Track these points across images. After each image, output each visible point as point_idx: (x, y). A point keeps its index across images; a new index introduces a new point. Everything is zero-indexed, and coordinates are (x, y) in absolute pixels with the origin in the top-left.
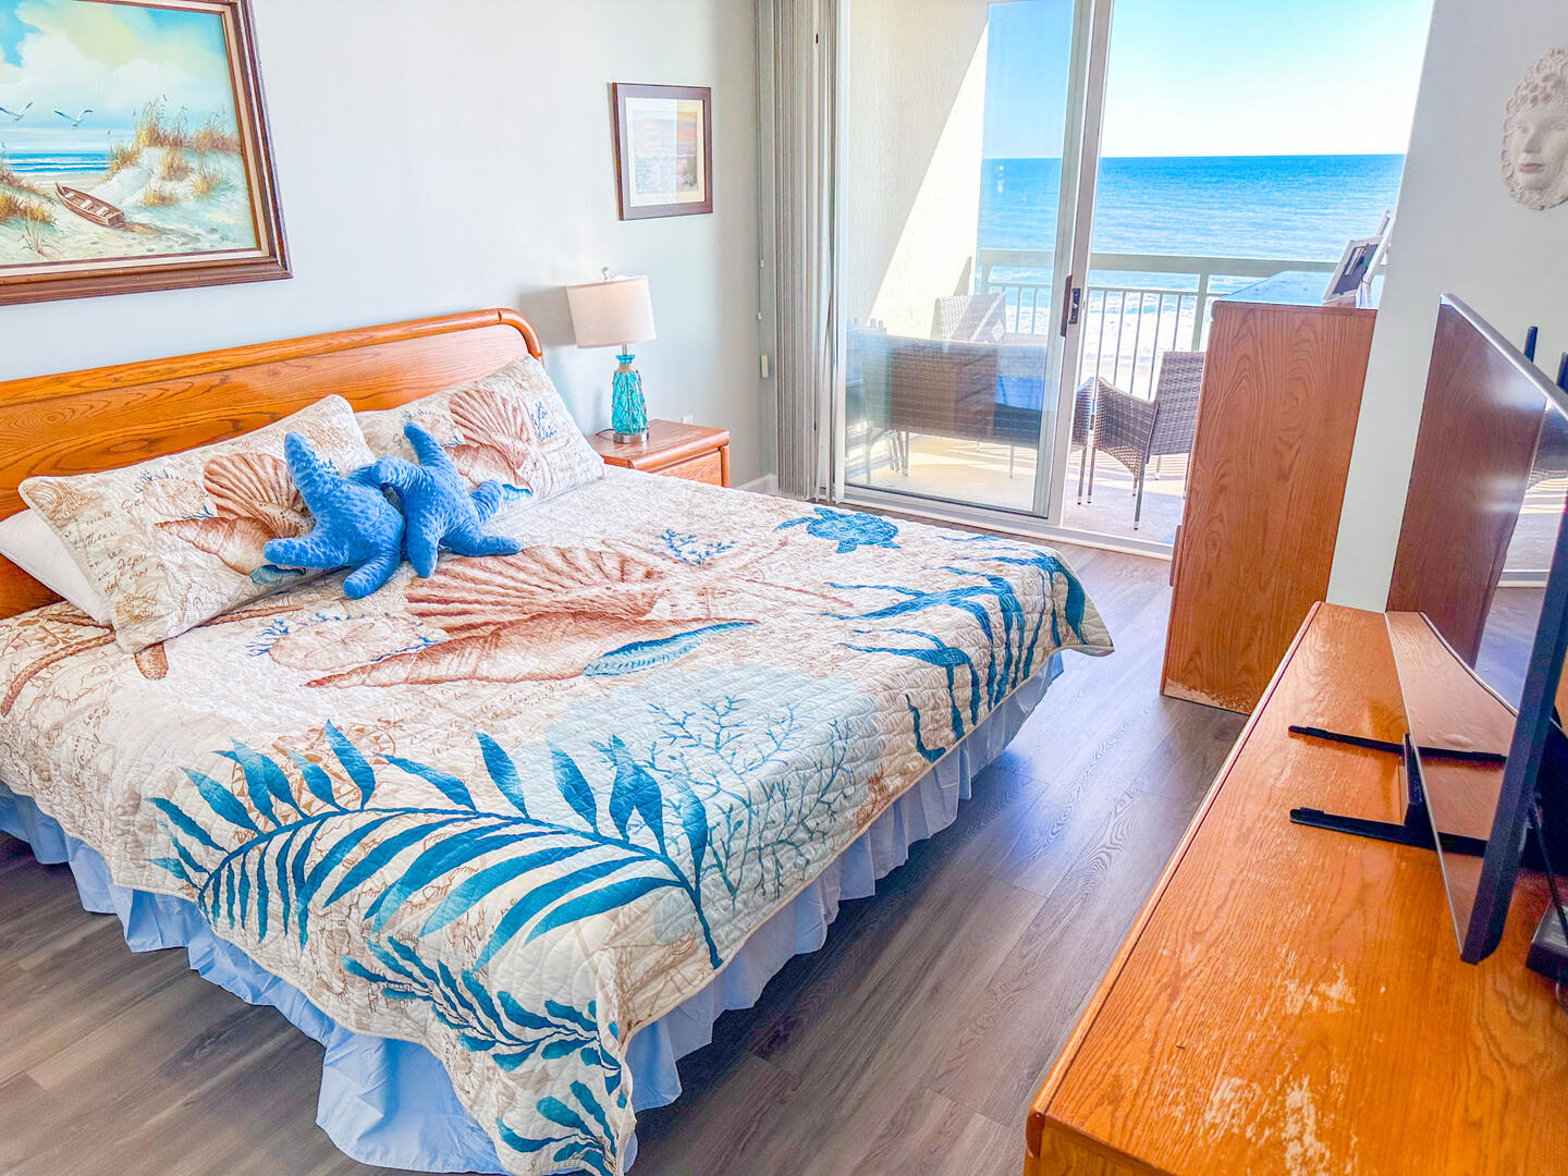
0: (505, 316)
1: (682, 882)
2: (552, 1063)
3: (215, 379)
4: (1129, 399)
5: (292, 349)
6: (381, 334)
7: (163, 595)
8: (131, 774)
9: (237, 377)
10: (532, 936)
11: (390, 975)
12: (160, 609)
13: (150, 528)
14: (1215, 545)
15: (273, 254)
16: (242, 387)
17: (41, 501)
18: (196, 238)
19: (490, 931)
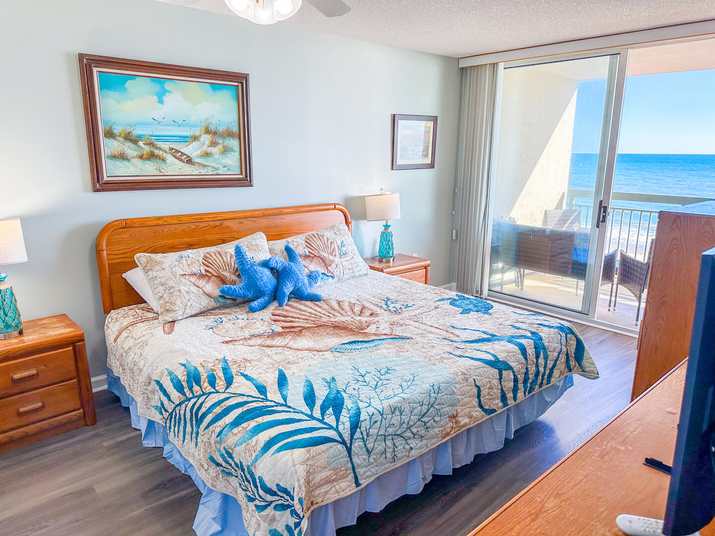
0: (337, 206)
1: (343, 443)
2: (278, 513)
3: (218, 223)
4: (634, 260)
5: (249, 214)
6: (285, 211)
7: (178, 302)
8: (149, 370)
9: (226, 223)
10: (274, 453)
11: (224, 464)
12: (176, 308)
13: (178, 276)
14: (659, 331)
15: (246, 177)
16: (228, 227)
17: (141, 262)
18: (218, 169)
19: (259, 449)
